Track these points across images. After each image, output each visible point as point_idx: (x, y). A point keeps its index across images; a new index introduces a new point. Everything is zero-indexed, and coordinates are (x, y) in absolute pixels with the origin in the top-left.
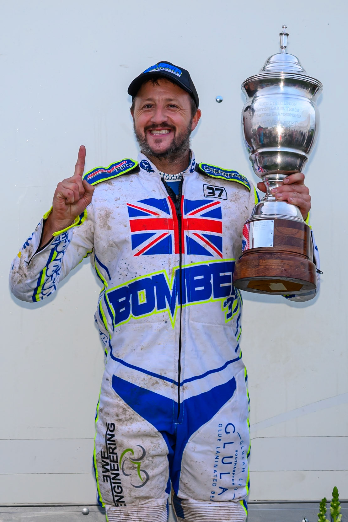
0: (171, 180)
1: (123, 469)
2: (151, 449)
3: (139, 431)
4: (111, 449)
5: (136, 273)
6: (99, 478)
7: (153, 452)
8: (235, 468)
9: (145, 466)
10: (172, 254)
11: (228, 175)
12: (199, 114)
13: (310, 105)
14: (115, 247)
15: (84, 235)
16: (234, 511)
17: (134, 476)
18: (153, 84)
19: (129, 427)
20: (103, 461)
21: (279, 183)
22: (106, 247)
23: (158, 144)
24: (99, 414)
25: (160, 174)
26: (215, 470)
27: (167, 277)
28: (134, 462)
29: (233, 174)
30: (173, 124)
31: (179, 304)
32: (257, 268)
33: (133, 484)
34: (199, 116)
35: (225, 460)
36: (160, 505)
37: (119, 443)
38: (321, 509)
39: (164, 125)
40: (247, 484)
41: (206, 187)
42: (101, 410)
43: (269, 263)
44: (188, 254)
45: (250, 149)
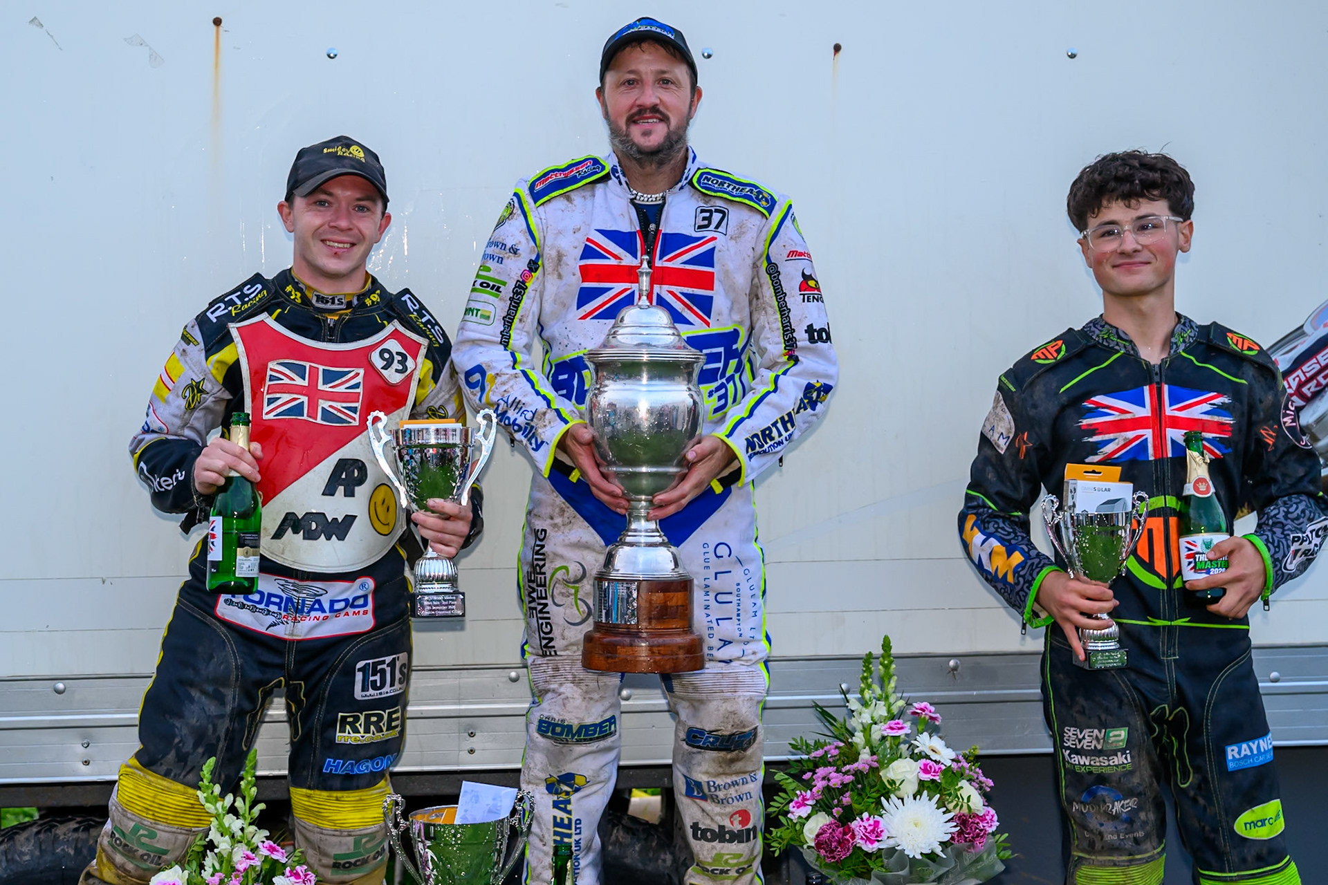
0: (647, 201)
1: (553, 596)
2: (595, 569)
3: (578, 541)
5: (580, 344)
6: (526, 613)
8: (739, 610)
9: (586, 593)
11: (740, 190)
12: (699, 97)
19: (566, 534)
20: (529, 586)
23: (646, 139)
24: (528, 518)
25: (631, 193)
26: (707, 614)
28: (570, 586)
30: (665, 108)
33: (567, 620)
35: (720, 599)
37: (550, 558)
38: (864, 669)
41: (700, 210)
42: (530, 512)
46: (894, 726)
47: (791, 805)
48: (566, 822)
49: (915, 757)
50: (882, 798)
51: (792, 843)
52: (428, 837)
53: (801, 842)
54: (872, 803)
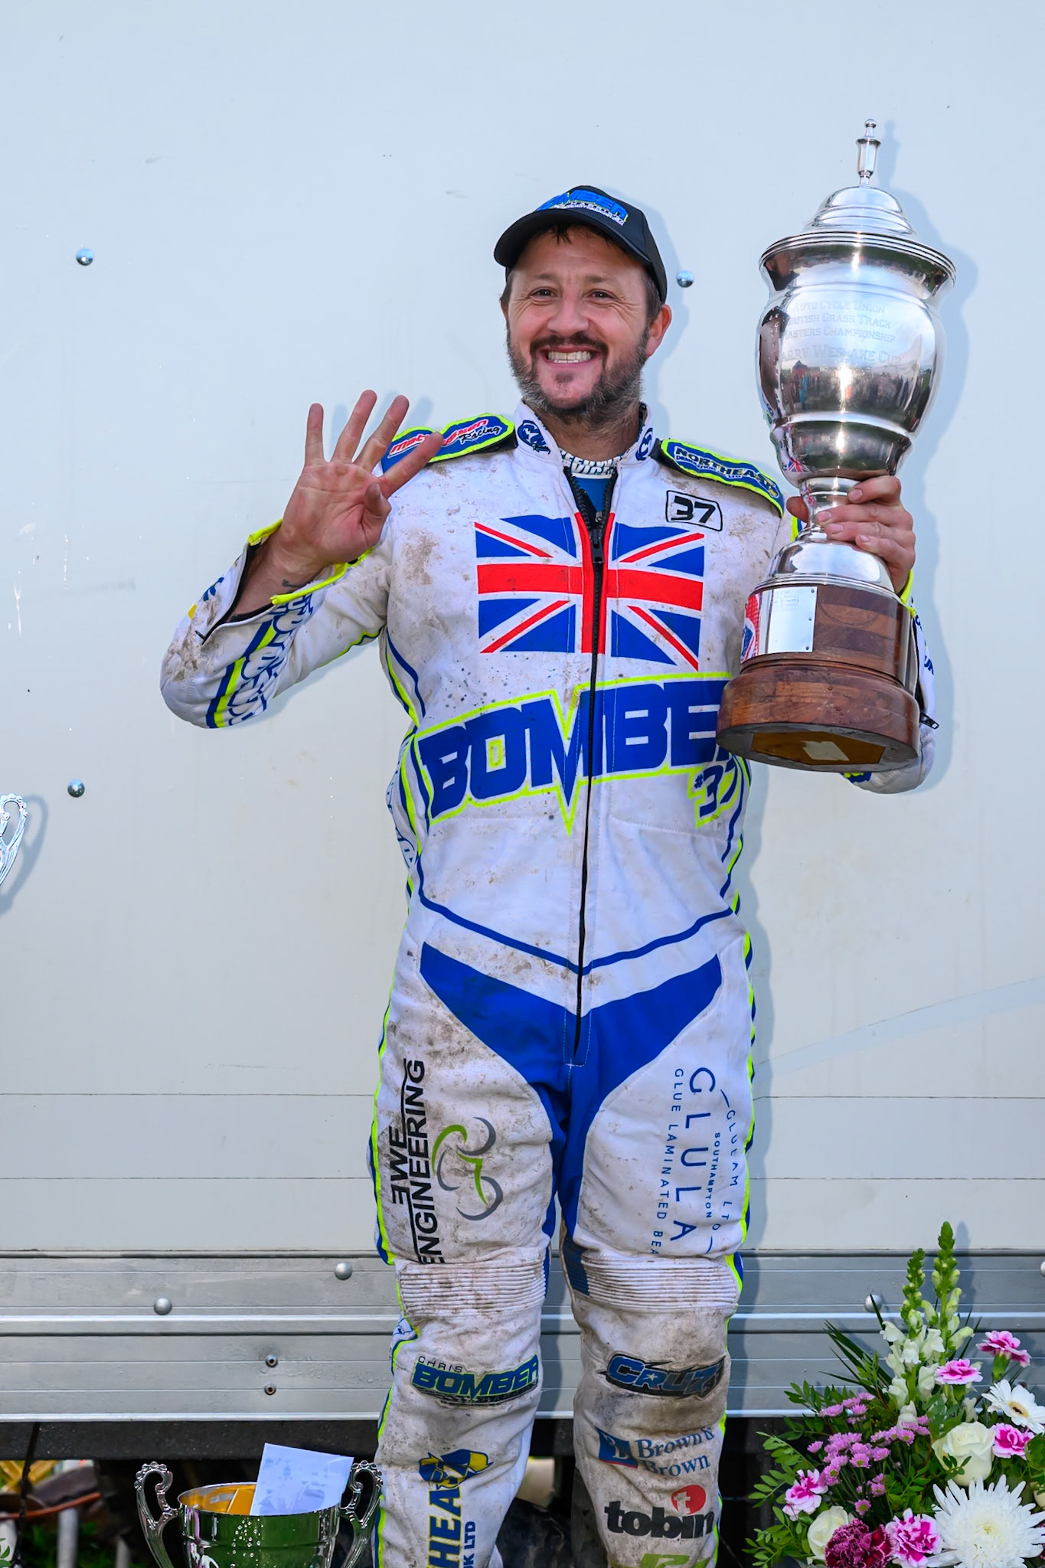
0: (588, 473)
1: (438, 1173)
2: (511, 1129)
3: (481, 1082)
4: (412, 1125)
5: (485, 694)
6: (383, 1192)
7: (513, 1136)
8: (713, 1175)
9: (494, 1168)
10: (573, 652)
11: (732, 472)
12: (666, 320)
13: (923, 314)
14: (438, 628)
15: (358, 592)
16: (708, 1280)
17: (466, 1192)
18: (556, 238)
19: (457, 1070)
20: (392, 1151)
21: (838, 498)
22: (417, 625)
23: (562, 385)
24: (388, 1036)
25: (563, 457)
26: (664, 1181)
27: (558, 708)
28: (468, 1158)
29: (744, 471)
30: (600, 337)
31: (585, 775)
32: (771, 701)
33: (460, 1210)
34: (667, 322)
35: (689, 1158)
36: (527, 1262)
37: (432, 1110)
38: (910, 1276)
39: (579, 339)
40: (744, 1216)
41: (674, 498)
42: (393, 1028)
43: (799, 691)
44: (613, 655)
45: (772, 414)
46: (957, 1369)
47: (789, 1492)
48: (451, 1526)
49: (988, 1419)
50: (935, 1486)
51: (790, 1554)
52: (206, 1534)
53: (803, 1553)
54: (918, 1493)
